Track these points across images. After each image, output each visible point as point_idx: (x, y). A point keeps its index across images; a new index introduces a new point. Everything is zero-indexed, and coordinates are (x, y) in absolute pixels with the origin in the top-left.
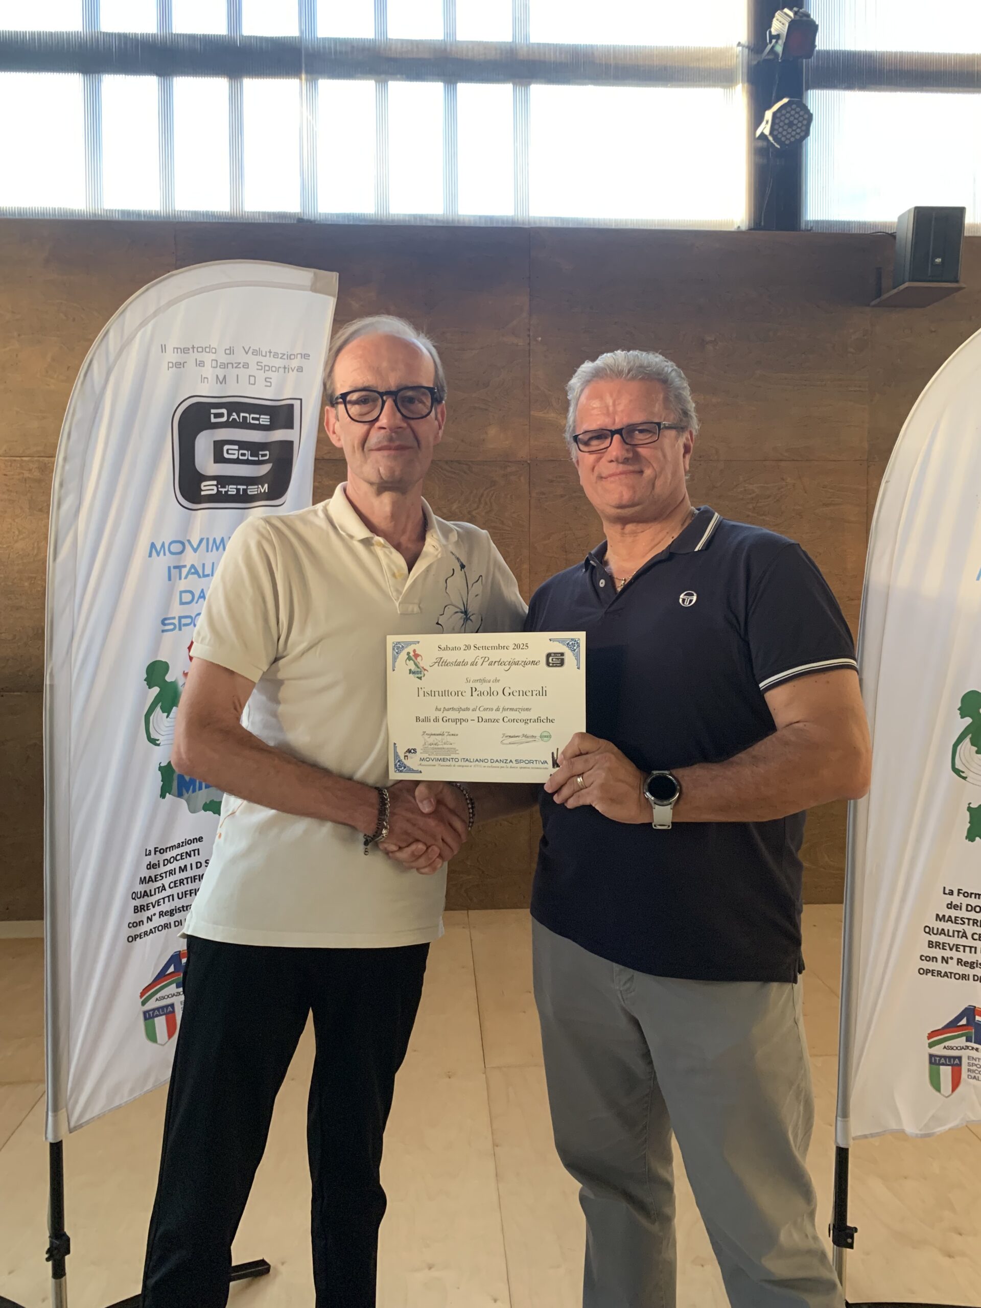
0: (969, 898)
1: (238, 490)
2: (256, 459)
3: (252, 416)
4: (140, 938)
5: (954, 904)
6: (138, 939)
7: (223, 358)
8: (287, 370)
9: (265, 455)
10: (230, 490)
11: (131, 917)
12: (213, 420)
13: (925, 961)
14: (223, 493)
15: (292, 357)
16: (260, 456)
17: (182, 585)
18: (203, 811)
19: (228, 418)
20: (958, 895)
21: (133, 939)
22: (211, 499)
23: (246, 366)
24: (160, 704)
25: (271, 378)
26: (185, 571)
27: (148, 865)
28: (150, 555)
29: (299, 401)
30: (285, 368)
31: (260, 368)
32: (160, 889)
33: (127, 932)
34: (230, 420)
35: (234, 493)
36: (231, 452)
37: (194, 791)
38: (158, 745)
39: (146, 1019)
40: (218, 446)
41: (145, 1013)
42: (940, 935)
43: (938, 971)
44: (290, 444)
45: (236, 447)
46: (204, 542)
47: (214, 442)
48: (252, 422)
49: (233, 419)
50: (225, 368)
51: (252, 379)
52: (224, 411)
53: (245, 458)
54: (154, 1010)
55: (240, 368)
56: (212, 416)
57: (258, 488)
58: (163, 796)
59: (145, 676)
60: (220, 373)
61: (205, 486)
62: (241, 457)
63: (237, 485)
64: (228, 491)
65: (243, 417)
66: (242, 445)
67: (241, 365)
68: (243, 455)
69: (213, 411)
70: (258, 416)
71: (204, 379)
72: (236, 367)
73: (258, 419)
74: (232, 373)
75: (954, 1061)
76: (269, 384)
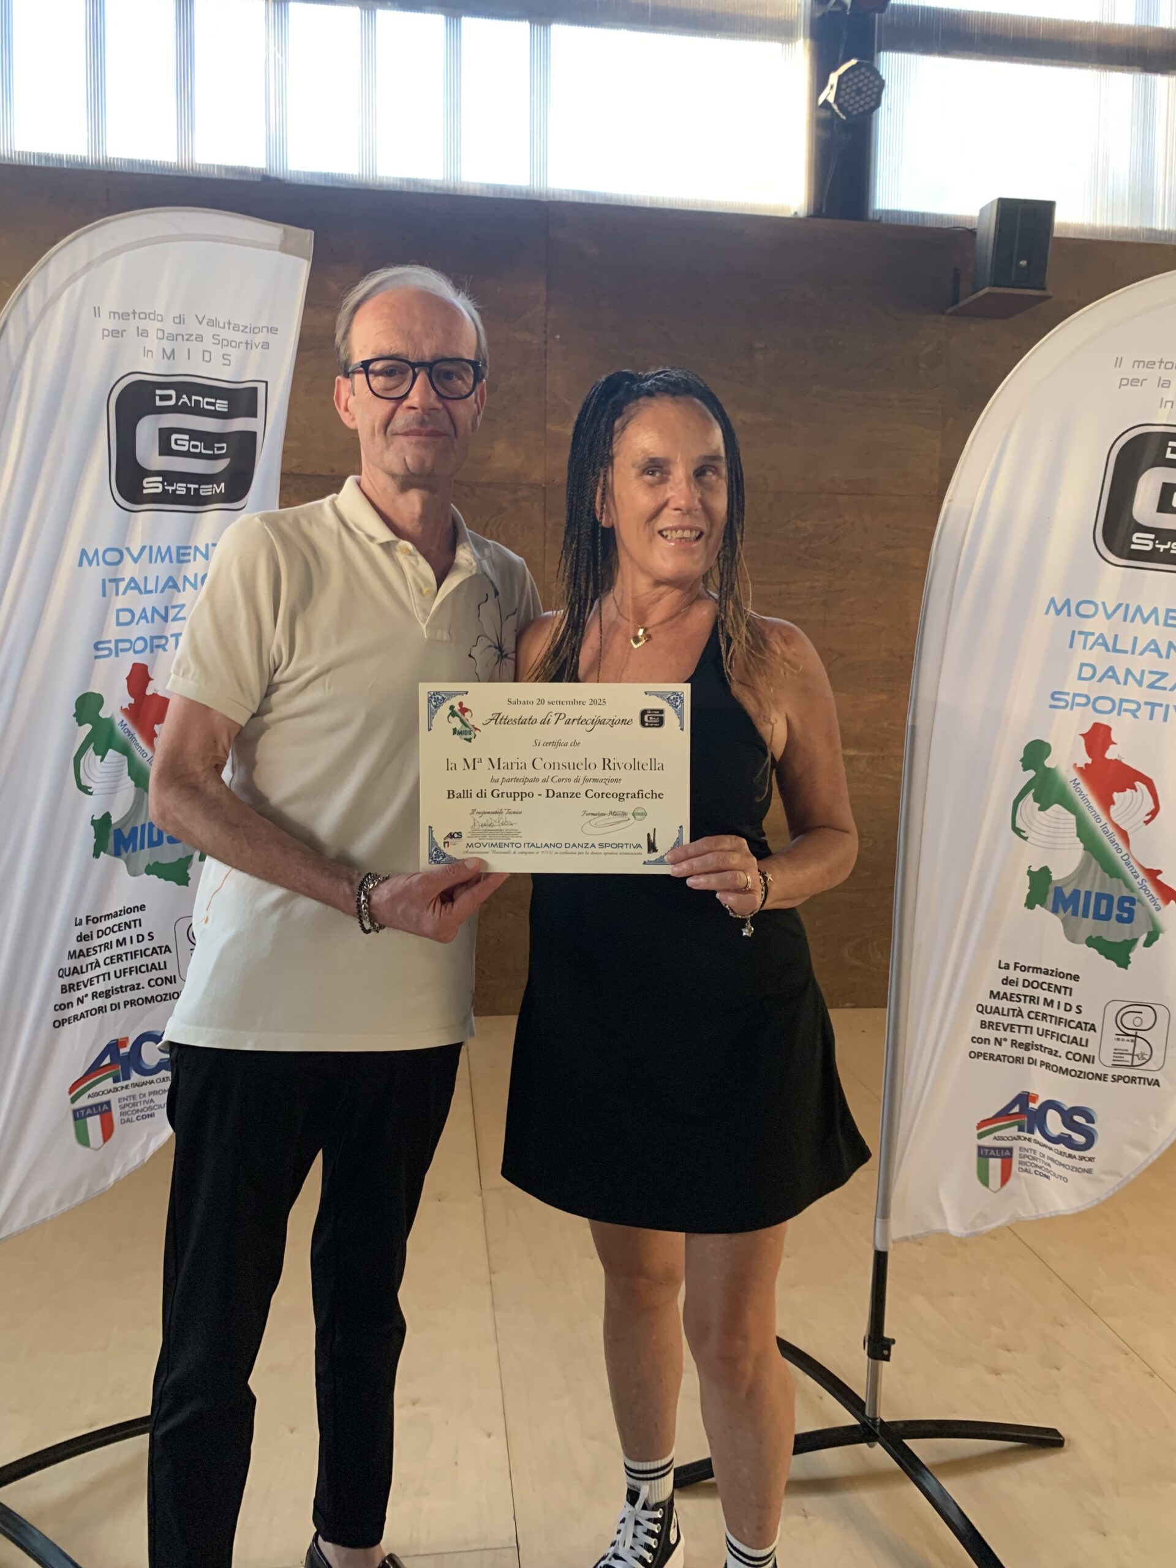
0: (1026, 972)
1: (188, 489)
2: (211, 452)
3: (206, 400)
4: (69, 1023)
5: (1009, 979)
6: (66, 1024)
7: (171, 328)
8: (249, 346)
9: (222, 448)
10: (178, 488)
11: (58, 998)
12: (159, 403)
13: (977, 1043)
14: (170, 492)
15: (256, 330)
16: (216, 449)
17: (120, 602)
18: (145, 874)
19: (178, 400)
20: (1015, 969)
21: (59, 1024)
22: (155, 498)
23: (200, 338)
24: (92, 745)
25: (230, 355)
26: (123, 585)
27: (78, 936)
28: (81, 564)
29: (264, 384)
30: (247, 343)
31: (217, 342)
32: (94, 965)
33: (51, 1016)
34: (180, 403)
35: (184, 493)
36: (179, 442)
37: (134, 850)
38: (91, 794)
39: (75, 1119)
40: (165, 435)
41: (75, 1112)
42: (994, 1014)
43: (990, 1054)
44: (252, 435)
45: (187, 437)
46: (147, 550)
47: (160, 430)
48: (206, 407)
49: (183, 402)
50: (173, 340)
51: (207, 355)
52: (172, 393)
53: (197, 451)
54: (86, 1108)
55: (192, 340)
56: (157, 398)
57: (213, 488)
58: (96, 855)
59: (74, 711)
60: (168, 346)
61: (147, 483)
62: (192, 450)
63: (187, 483)
64: (176, 490)
65: (195, 400)
66: (194, 435)
67: (193, 338)
68: (195, 447)
69: (158, 392)
70: (213, 400)
71: (147, 352)
72: (187, 340)
73: (213, 404)
74: (182, 347)
75: (1004, 1152)
76: (228, 362)
